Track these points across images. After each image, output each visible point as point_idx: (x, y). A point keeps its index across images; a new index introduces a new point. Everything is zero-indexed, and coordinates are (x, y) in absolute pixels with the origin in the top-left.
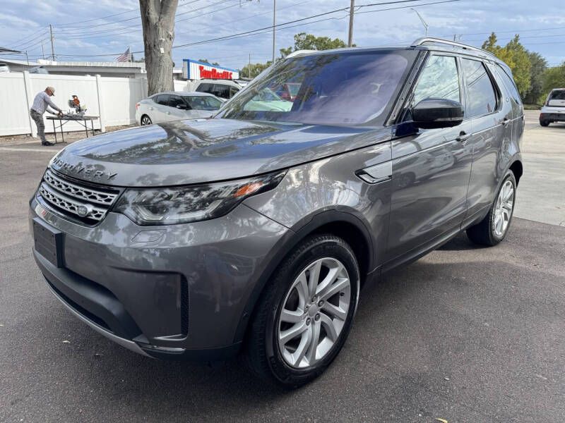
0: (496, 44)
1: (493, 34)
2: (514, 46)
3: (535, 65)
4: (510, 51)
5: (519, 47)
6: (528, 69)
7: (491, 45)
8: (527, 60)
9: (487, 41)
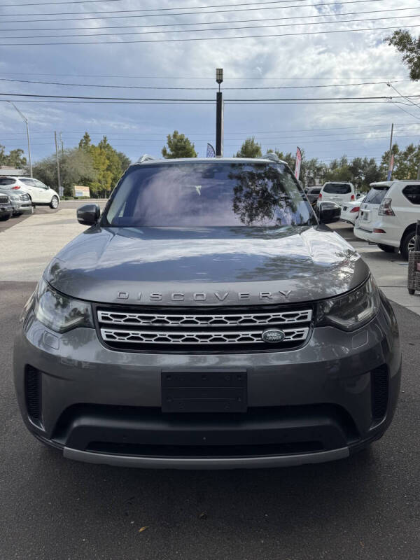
0: (91, 143)
1: (86, 134)
2: (104, 146)
3: (123, 163)
4: (103, 150)
5: (108, 147)
6: (120, 166)
7: (86, 143)
8: (116, 158)
9: (82, 140)
